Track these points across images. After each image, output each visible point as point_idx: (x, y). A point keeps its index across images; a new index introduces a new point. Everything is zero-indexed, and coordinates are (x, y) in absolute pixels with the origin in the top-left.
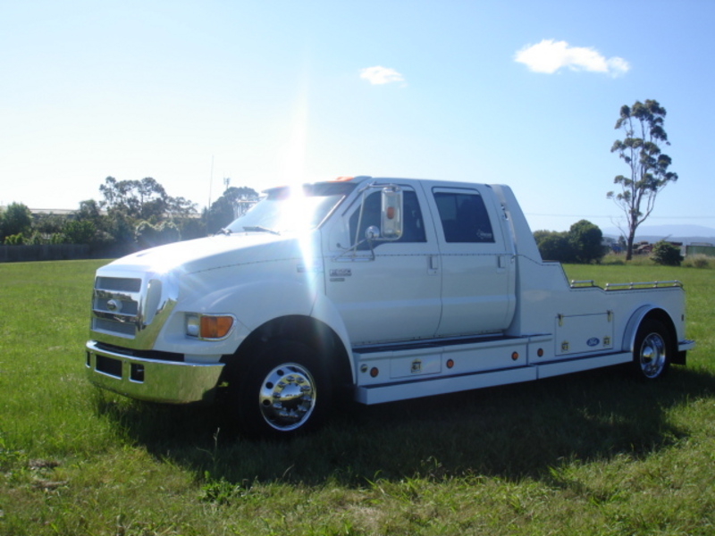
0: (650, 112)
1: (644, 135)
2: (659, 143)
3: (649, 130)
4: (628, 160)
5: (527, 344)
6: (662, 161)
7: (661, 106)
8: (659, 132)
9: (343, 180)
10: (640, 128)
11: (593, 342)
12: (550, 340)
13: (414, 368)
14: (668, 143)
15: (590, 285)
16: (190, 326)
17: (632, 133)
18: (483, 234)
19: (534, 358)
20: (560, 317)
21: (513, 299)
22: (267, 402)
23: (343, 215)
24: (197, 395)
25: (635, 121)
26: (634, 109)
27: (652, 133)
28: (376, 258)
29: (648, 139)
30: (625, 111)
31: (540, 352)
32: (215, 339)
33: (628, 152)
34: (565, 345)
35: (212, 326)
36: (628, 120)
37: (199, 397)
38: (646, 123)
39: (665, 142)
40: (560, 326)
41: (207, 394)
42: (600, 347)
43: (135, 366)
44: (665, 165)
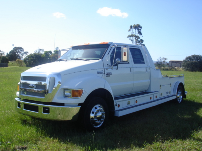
0: (138, 27)
1: (136, 34)
2: (140, 36)
3: (137, 33)
4: (132, 40)
5: (153, 94)
6: (141, 41)
7: (141, 26)
8: (140, 33)
9: (105, 43)
10: (135, 32)
11: (167, 93)
12: (158, 93)
13: (128, 104)
14: (142, 36)
15: (166, 76)
16: (66, 93)
17: (133, 33)
18: (142, 61)
19: (155, 99)
20: (160, 86)
21: (149, 81)
22: (92, 118)
23: (108, 54)
24: (70, 118)
25: (134, 30)
26: (134, 26)
27: (138, 33)
28: (118, 69)
29: (137, 35)
30: (131, 27)
31: (156, 97)
32: (77, 98)
33: (131, 38)
34: (161, 95)
35: (76, 93)
36: (132, 29)
37: (71, 119)
38: (137, 30)
39: (141, 36)
40: (160, 88)
41: (74, 117)
42: (169, 94)
43: (44, 108)
44: (142, 42)
